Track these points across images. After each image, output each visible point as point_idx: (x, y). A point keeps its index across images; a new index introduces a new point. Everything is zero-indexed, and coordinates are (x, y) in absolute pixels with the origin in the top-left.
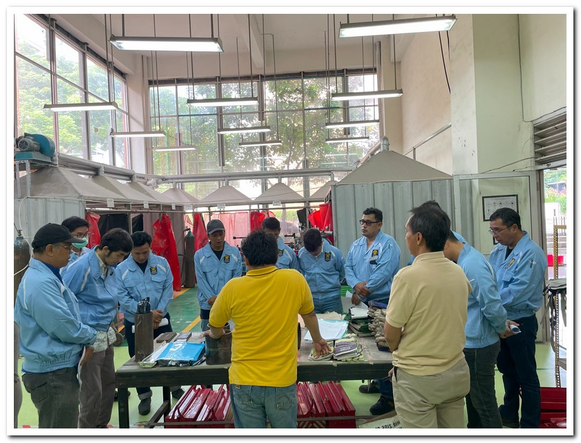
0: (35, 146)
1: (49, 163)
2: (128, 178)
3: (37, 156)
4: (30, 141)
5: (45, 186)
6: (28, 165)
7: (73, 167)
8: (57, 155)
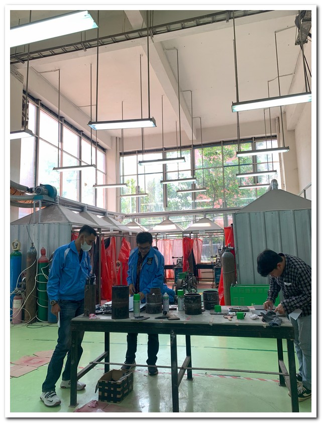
0: (46, 192)
1: (53, 202)
2: (102, 214)
3: (46, 198)
4: (43, 188)
5: (49, 216)
6: (40, 203)
7: (68, 206)
8: (58, 198)
